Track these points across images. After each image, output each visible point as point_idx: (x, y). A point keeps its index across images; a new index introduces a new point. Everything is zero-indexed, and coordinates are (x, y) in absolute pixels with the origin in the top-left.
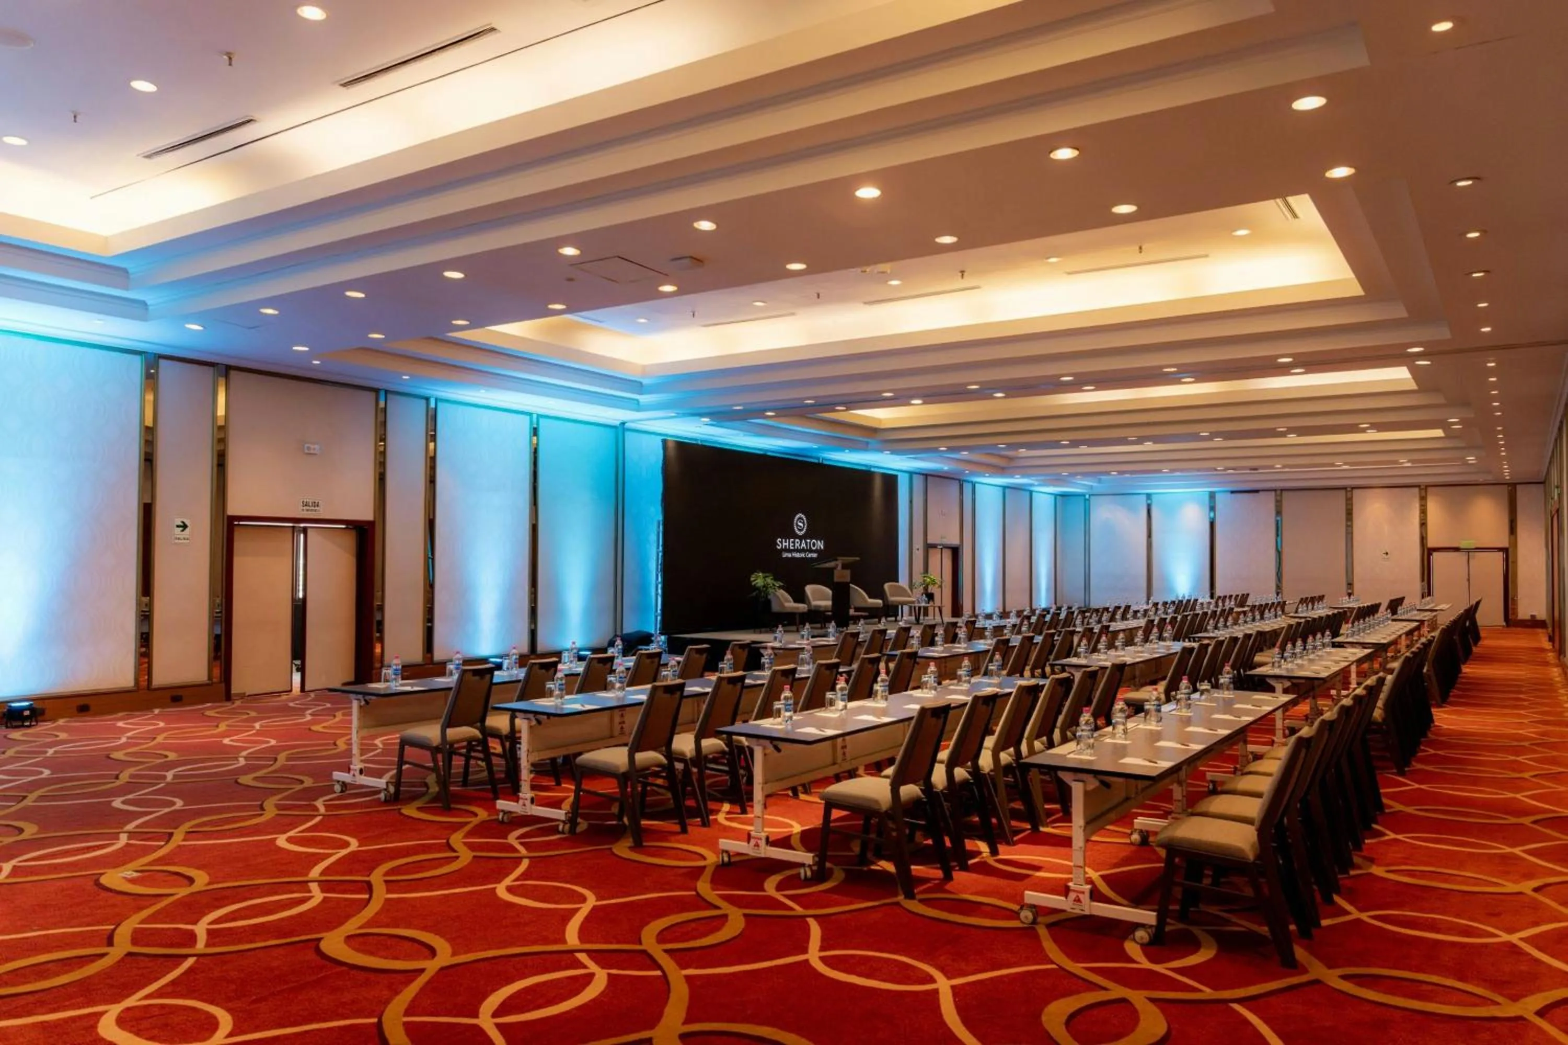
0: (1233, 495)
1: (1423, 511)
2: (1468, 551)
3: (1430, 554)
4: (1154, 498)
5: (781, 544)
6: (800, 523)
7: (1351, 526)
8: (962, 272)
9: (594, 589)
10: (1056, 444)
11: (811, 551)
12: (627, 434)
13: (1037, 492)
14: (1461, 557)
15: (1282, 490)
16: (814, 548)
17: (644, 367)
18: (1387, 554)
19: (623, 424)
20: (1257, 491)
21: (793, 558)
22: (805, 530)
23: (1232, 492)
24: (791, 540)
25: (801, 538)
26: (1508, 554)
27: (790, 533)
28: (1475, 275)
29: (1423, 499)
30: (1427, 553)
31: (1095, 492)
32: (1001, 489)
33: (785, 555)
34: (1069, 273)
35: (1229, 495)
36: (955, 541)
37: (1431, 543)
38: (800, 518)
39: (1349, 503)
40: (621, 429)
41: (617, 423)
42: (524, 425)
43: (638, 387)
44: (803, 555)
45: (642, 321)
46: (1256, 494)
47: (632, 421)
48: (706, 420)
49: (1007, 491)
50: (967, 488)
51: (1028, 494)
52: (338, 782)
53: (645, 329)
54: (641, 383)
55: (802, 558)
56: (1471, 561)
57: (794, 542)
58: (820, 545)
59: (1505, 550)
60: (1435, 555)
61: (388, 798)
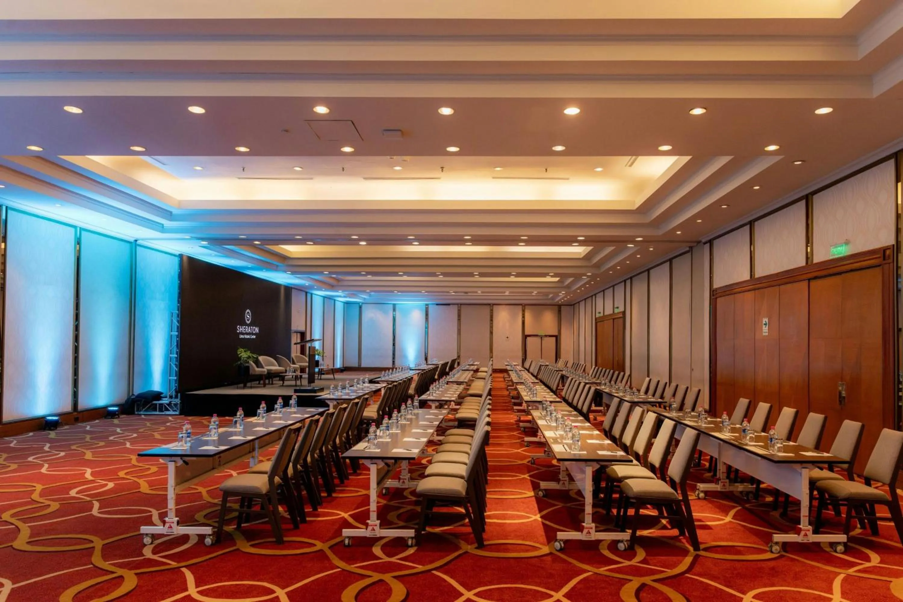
0: (437, 306)
1: (523, 317)
2: (541, 337)
3: (526, 338)
4: (397, 306)
5: (240, 329)
6: (248, 316)
7: (492, 323)
8: (442, 168)
9: (116, 360)
10: (358, 274)
11: (253, 334)
12: (138, 247)
13: (338, 301)
14: (538, 340)
15: (461, 304)
16: (254, 332)
17: (180, 202)
18: (508, 338)
19: (136, 241)
20: (449, 304)
21: (244, 339)
22: (250, 321)
23: (437, 304)
24: (244, 327)
25: (249, 325)
26: (557, 338)
27: (243, 323)
28: (723, 207)
29: (523, 311)
30: (525, 337)
31: (366, 301)
32: (322, 298)
33: (242, 336)
34: (494, 178)
35: (435, 305)
36: (302, 329)
37: (527, 333)
38: (248, 313)
39: (492, 311)
40: (134, 244)
41: (132, 240)
42: (70, 235)
43: (169, 215)
44: (248, 337)
45: (198, 168)
46: (448, 306)
47: (143, 239)
48: (204, 243)
49: (325, 299)
50: (309, 296)
51: (333, 302)
52: (147, 534)
53: (199, 175)
54: (171, 212)
55: (248, 338)
56: (543, 342)
57: (245, 328)
58: (257, 330)
59: (556, 337)
60: (528, 338)
61: (214, 542)
